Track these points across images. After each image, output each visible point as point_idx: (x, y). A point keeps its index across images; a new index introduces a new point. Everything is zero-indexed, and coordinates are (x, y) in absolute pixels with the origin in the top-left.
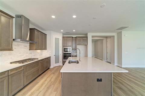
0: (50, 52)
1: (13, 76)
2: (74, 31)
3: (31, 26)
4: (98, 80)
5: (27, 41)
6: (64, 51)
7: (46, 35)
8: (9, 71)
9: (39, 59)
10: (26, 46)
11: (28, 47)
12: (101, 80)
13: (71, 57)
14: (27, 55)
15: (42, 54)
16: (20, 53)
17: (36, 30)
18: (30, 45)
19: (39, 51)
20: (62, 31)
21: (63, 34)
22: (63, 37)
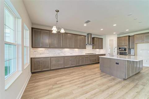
0: (105, 51)
2: (127, 30)
3: (93, 37)
4: (117, 63)
5: (92, 44)
7: (102, 39)
11: (92, 47)
12: (118, 64)
14: (92, 51)
20: (114, 33)
21: (118, 34)
22: (118, 38)
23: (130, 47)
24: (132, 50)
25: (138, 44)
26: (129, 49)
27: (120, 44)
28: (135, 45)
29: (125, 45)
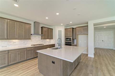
0: (55, 41)
1: (29, 51)
2: (71, 22)
5: (40, 35)
6: (66, 41)
8: (27, 48)
9: (45, 45)
10: (39, 37)
11: (41, 38)
13: (71, 46)
14: (40, 42)
15: (50, 42)
16: (36, 41)
17: (44, 27)
18: (41, 37)
19: (48, 40)
20: (62, 24)
21: (65, 26)
22: (65, 29)
23: (74, 38)
24: (75, 40)
25: (79, 35)
26: (73, 39)
27: (67, 35)
28: (77, 36)
29: (70, 36)
